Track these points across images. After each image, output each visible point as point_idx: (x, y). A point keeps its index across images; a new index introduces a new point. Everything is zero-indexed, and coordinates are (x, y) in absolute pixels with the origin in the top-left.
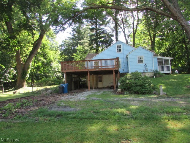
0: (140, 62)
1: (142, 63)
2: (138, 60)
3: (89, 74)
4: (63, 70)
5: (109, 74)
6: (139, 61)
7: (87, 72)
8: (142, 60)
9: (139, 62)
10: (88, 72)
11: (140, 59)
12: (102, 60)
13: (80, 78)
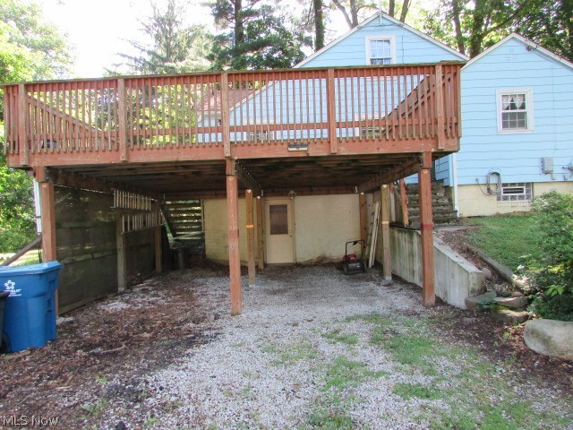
0: (513, 125)
1: (521, 130)
2: (500, 111)
3: (231, 182)
4: (23, 149)
5: (328, 193)
6: (505, 116)
7: (219, 167)
8: (522, 115)
9: (505, 125)
10: (231, 169)
11: (513, 106)
12: (341, 72)
13: (167, 214)
